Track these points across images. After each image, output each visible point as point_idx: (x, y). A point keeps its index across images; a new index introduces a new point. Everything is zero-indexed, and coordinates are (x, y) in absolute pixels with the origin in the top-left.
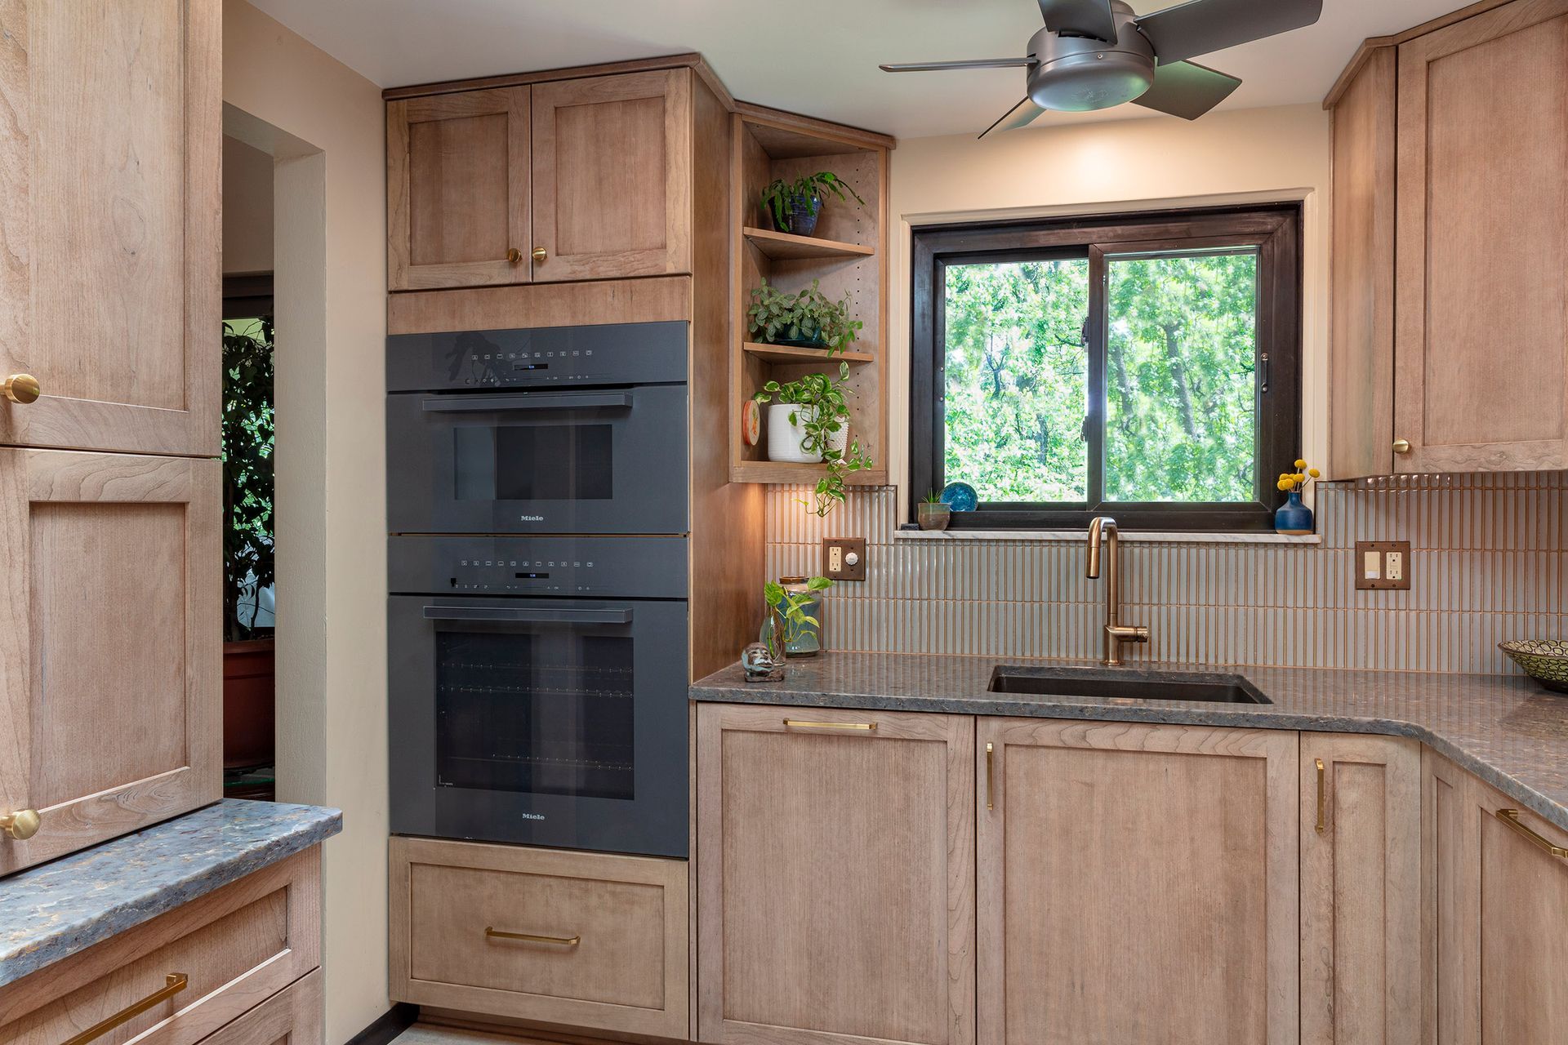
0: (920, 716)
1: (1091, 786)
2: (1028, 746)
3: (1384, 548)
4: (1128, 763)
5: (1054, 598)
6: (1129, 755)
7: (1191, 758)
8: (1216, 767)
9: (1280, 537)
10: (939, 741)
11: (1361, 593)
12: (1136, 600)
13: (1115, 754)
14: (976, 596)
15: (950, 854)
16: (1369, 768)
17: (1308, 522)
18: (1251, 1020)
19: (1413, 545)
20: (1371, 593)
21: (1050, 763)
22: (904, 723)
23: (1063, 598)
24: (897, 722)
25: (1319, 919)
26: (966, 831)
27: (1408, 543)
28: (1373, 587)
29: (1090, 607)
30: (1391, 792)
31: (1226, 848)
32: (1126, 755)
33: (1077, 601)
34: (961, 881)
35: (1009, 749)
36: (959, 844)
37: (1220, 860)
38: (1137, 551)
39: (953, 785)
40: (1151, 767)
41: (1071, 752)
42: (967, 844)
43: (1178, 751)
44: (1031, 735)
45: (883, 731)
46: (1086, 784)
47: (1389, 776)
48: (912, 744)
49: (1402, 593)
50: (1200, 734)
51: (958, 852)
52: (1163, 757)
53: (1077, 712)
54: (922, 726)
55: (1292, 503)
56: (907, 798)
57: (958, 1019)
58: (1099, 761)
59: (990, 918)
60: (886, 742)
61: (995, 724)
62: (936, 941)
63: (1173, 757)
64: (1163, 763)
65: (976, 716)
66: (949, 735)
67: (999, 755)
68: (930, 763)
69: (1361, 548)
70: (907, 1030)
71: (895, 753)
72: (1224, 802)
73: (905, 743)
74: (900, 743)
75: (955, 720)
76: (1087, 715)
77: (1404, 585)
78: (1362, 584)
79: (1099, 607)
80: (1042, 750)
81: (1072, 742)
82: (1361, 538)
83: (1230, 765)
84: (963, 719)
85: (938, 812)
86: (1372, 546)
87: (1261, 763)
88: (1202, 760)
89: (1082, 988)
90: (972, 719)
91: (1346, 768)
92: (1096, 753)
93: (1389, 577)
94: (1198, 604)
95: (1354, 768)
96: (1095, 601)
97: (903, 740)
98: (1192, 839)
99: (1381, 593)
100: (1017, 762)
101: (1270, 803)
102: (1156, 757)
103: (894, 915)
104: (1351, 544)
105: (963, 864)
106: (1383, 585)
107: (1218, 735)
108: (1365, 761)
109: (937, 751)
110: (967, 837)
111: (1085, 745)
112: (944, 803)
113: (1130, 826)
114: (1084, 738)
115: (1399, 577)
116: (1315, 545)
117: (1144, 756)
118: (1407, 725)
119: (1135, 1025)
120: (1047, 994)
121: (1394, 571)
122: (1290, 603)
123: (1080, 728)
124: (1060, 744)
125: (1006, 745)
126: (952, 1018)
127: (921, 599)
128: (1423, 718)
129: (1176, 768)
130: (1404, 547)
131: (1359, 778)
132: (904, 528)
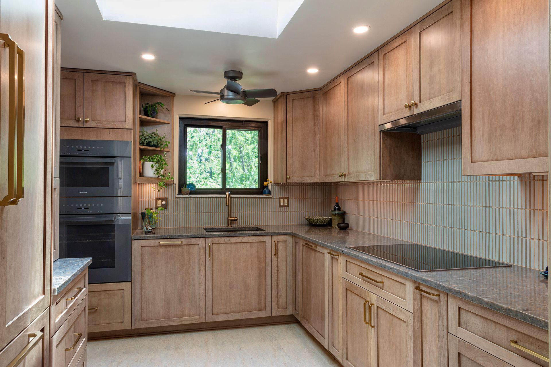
0: (193, 239)
1: (231, 251)
2: (217, 244)
3: (284, 198)
4: (238, 245)
5: (216, 211)
6: (239, 243)
7: (251, 243)
8: (256, 244)
9: (264, 196)
10: (197, 244)
11: (280, 208)
12: (234, 211)
13: (236, 244)
14: (196, 212)
15: (200, 271)
16: (284, 242)
17: (270, 193)
18: (263, 297)
19: (289, 198)
20: (282, 208)
21: (222, 247)
22: (189, 241)
23: (218, 211)
24: (187, 240)
25: (275, 274)
26: (203, 265)
27: (288, 197)
28: (282, 207)
29: (224, 213)
30: (288, 246)
31: (258, 261)
32: (238, 243)
33: (221, 212)
34: (203, 276)
35: (213, 245)
36: (202, 268)
37: (257, 264)
38: (234, 200)
39: (200, 254)
40: (243, 246)
41: (227, 244)
42: (204, 267)
43: (249, 242)
44: (218, 241)
45: (184, 243)
46: (230, 251)
47: (287, 243)
48: (191, 246)
49: (287, 208)
50: (253, 237)
51: (202, 270)
52: (246, 243)
53: (228, 235)
54: (193, 241)
55: (267, 188)
56: (190, 259)
57: (202, 309)
58: (233, 245)
59: (209, 284)
60: (184, 246)
61: (210, 239)
62: (196, 292)
63: (247, 243)
64: (246, 245)
65: (206, 237)
66: (200, 243)
67: (211, 247)
68: (195, 249)
69: (280, 198)
70: (189, 314)
71: (186, 248)
72: (257, 252)
73: (189, 245)
74: (188, 246)
75: (201, 239)
76: (230, 235)
77: (288, 206)
78: (280, 206)
79: (226, 213)
80: (221, 244)
81: (227, 242)
82: (280, 196)
83: (259, 243)
84: (203, 238)
85: (197, 261)
86: (282, 198)
87: (264, 243)
88: (253, 243)
89: (229, 297)
90: (205, 238)
91: (280, 242)
92: (232, 244)
93: (285, 205)
94: (247, 212)
95: (281, 242)
96: (225, 212)
97: (188, 245)
98: (251, 260)
99: (284, 208)
100: (215, 247)
101: (266, 251)
102: (244, 243)
103: (186, 287)
104: (278, 198)
105: (203, 272)
106: (284, 206)
107: (256, 237)
108: (283, 240)
109: (197, 247)
110: (204, 266)
111: (230, 242)
112: (198, 259)
113: (239, 259)
114: (230, 240)
115: (287, 204)
116: (271, 198)
117: (242, 244)
118: (290, 232)
119: (240, 303)
120: (221, 299)
121: (286, 204)
122: (266, 211)
123: (229, 238)
124: (225, 242)
125: (213, 244)
126: (200, 309)
127: (182, 213)
128: (293, 231)
129: (248, 245)
130: (288, 198)
131: (282, 244)
132: (178, 195)
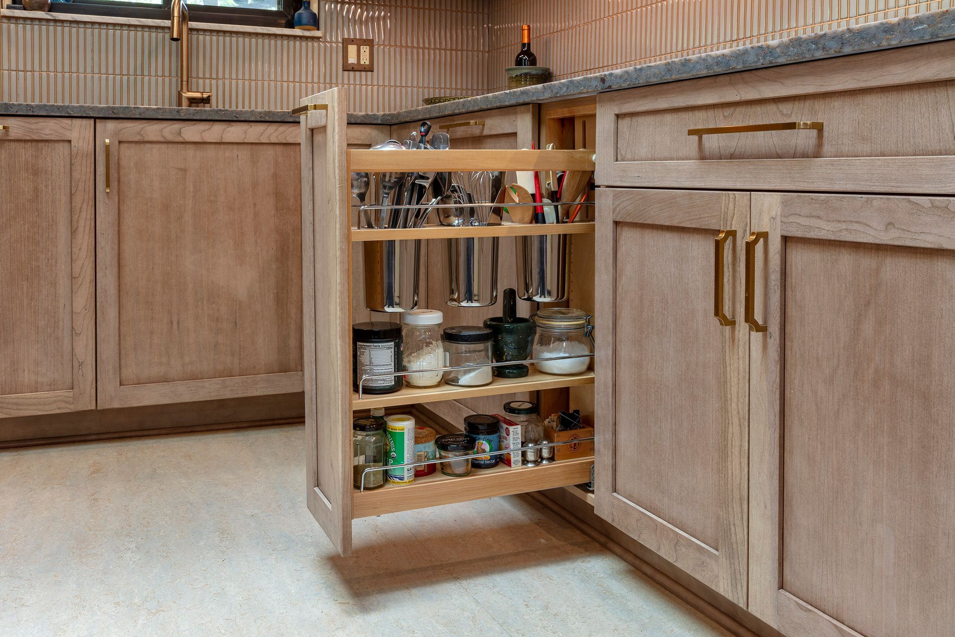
0: (48, 120)
1: (184, 170)
2: (137, 142)
3: (360, 42)
4: (211, 152)
5: (139, 72)
6: (212, 146)
7: (254, 147)
8: (270, 152)
9: (297, 31)
10: (63, 141)
11: (346, 73)
12: (201, 75)
13: (202, 146)
14: (74, 69)
15: (73, 232)
17: (315, 22)
18: (293, 327)
19: (375, 43)
20: (352, 73)
21: (154, 154)
22: (33, 126)
23: (146, 73)
24: (27, 125)
26: (86, 215)
27: (372, 40)
28: (353, 70)
29: (167, 80)
31: (277, 209)
32: (209, 146)
33: (156, 75)
34: (83, 253)
35: (123, 146)
36: (82, 223)
37: (273, 218)
38: (201, 37)
39: (76, 175)
40: (227, 154)
41: (170, 145)
42: (88, 223)
43: (246, 141)
44: (139, 133)
45: (14, 133)
46: (181, 169)
48: (41, 145)
49: (369, 73)
50: (260, 128)
51: (81, 229)
52: (235, 146)
53: (175, 113)
54: (49, 128)
55: (305, 8)
56: (36, 190)
57: (81, 364)
58: (190, 151)
59: (107, 281)
60: (17, 144)
61: (111, 125)
62: (61, 305)
63: (242, 146)
64: (236, 151)
65: (95, 118)
66: (73, 135)
67: (114, 150)
68: (57, 158)
69: (346, 42)
70: (37, 382)
71: (25, 153)
72: (275, 176)
73: (34, 144)
74: (29, 144)
75: (77, 122)
76: (183, 116)
77: (369, 69)
78: (347, 68)
79: (174, 80)
80: (148, 146)
81: (170, 138)
82: (346, 37)
83: (279, 149)
84: (85, 122)
85: (64, 199)
86: (352, 41)
88: (261, 147)
89: (178, 324)
90: (92, 121)
92: (188, 146)
93: (362, 62)
94: (244, 79)
96: (170, 75)
97: (32, 141)
98: (255, 205)
99: (358, 73)
100: (128, 154)
102: (230, 146)
103: (25, 289)
104: (340, 40)
105: (84, 240)
106: (358, 68)
107: (272, 128)
108: (360, 142)
109: (62, 149)
110: (88, 217)
111: (180, 139)
112: (68, 191)
113: (212, 198)
114: (180, 134)
115: (367, 63)
116: (318, 38)
117: (223, 146)
119: (216, 345)
120: (152, 333)
121: (365, 60)
122: (303, 80)
123: (176, 126)
124: (162, 139)
125: (120, 142)
126: (76, 364)
129: (243, 154)
130: (370, 43)
